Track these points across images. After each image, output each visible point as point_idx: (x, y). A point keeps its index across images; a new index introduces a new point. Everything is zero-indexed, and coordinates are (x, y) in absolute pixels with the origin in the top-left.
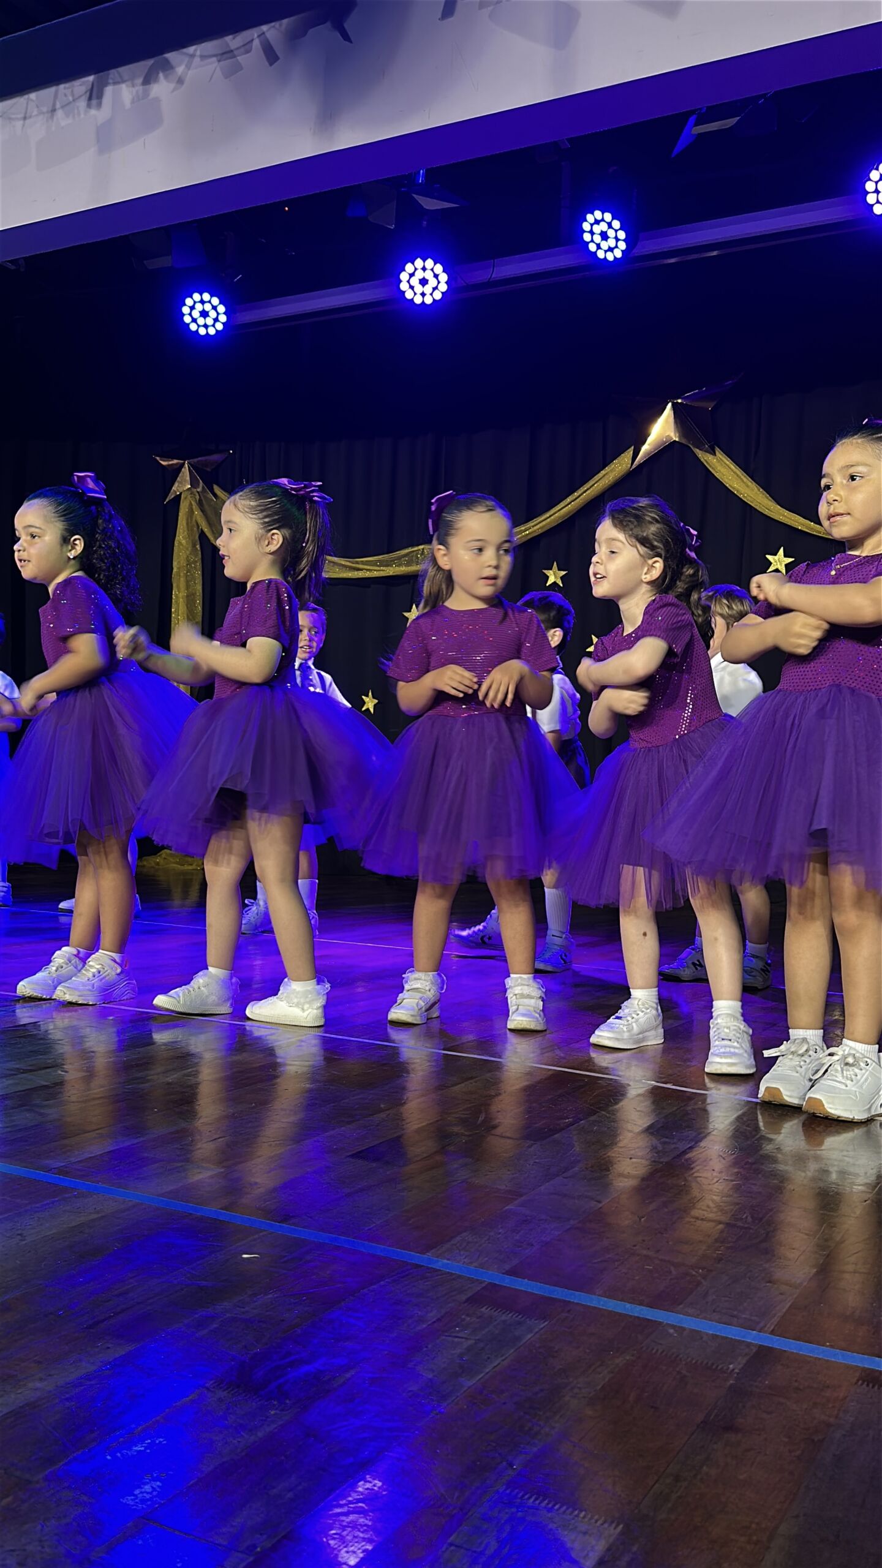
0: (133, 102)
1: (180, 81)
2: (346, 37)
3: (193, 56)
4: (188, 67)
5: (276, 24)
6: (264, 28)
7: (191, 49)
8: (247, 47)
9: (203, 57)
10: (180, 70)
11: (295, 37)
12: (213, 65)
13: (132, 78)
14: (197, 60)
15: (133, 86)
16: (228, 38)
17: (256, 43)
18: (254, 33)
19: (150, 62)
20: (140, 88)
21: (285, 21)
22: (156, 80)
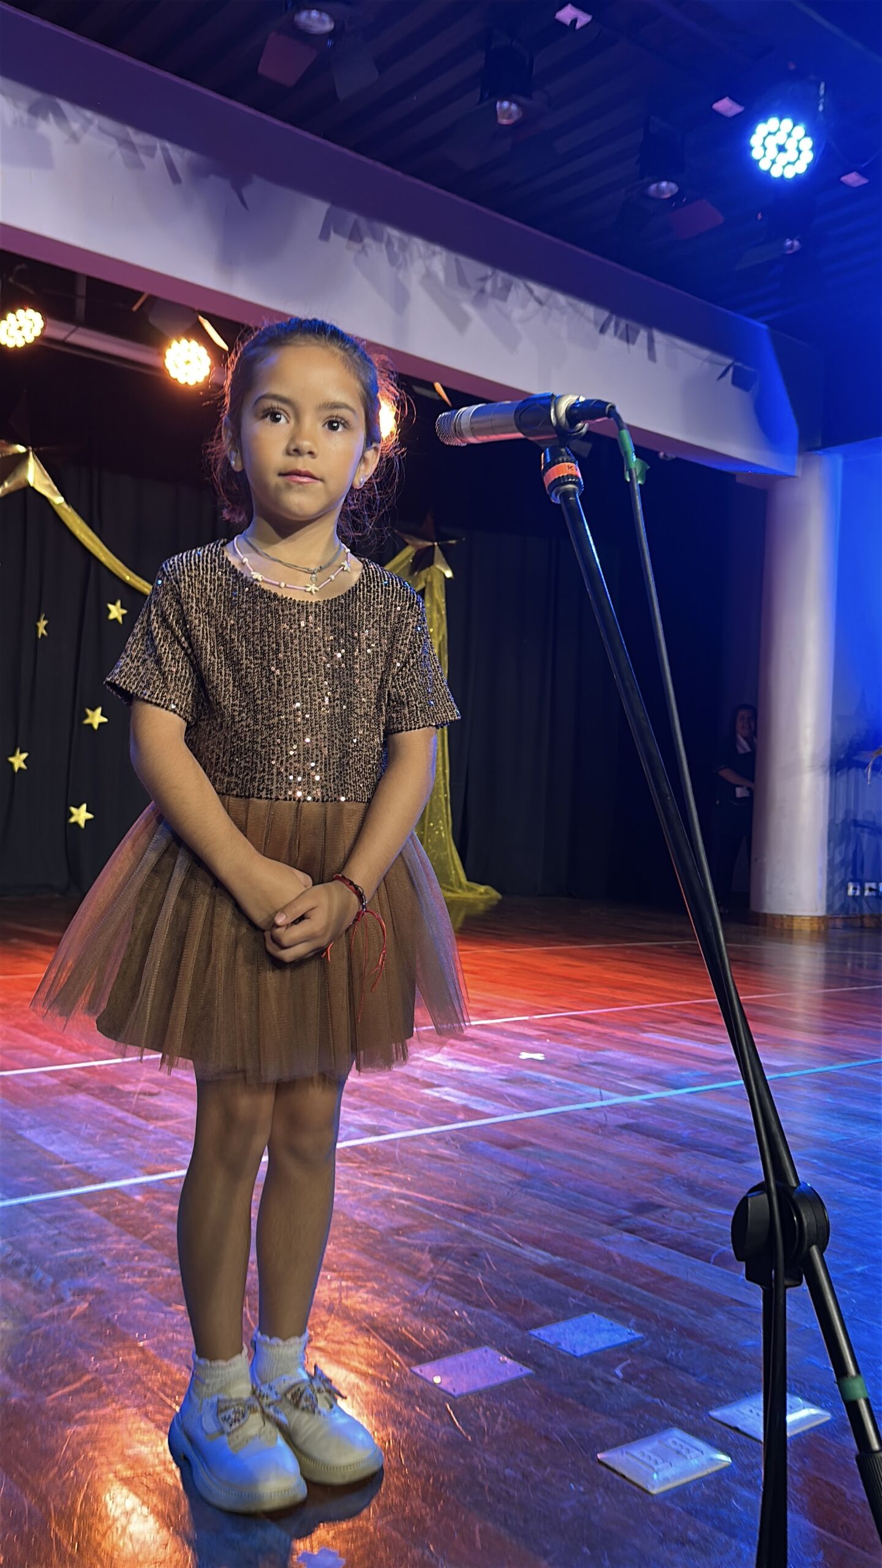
0: (15, 123)
1: (75, 138)
2: (244, 203)
3: (89, 122)
4: (85, 129)
5: (181, 150)
6: (168, 145)
7: (89, 114)
8: (150, 151)
9: (101, 129)
10: (76, 126)
11: (198, 172)
12: (111, 146)
13: (14, 98)
14: (93, 128)
15: (15, 106)
16: (130, 131)
17: (159, 153)
18: (158, 143)
19: (36, 95)
20: (26, 117)
21: (188, 154)
22: (45, 118)
